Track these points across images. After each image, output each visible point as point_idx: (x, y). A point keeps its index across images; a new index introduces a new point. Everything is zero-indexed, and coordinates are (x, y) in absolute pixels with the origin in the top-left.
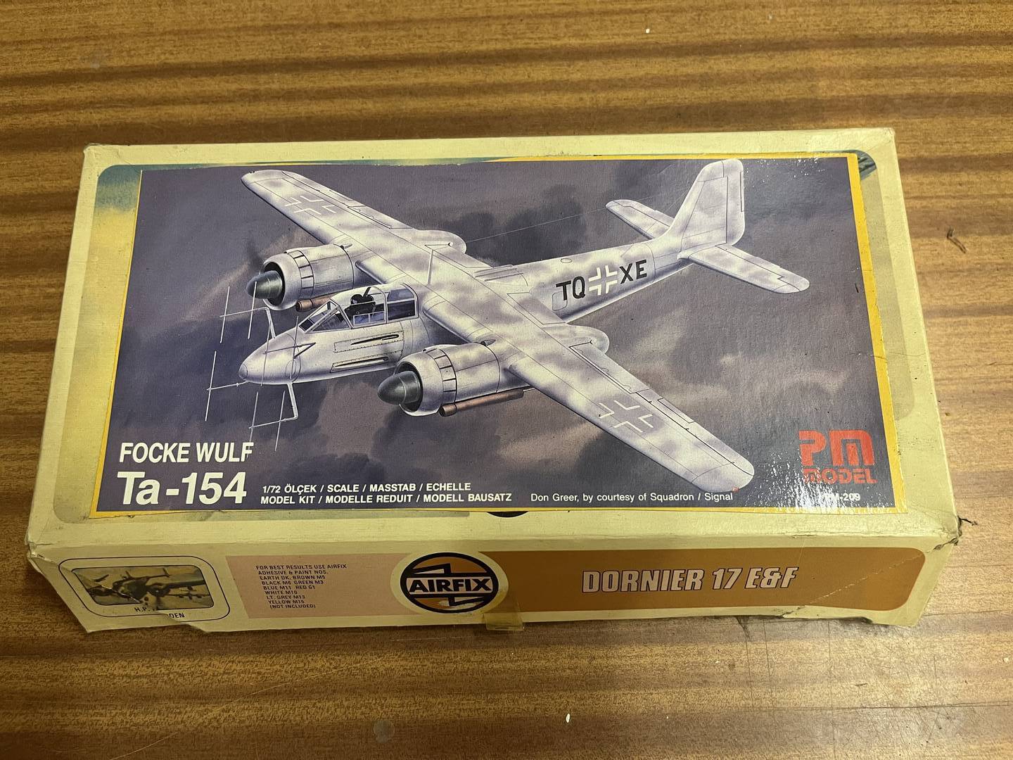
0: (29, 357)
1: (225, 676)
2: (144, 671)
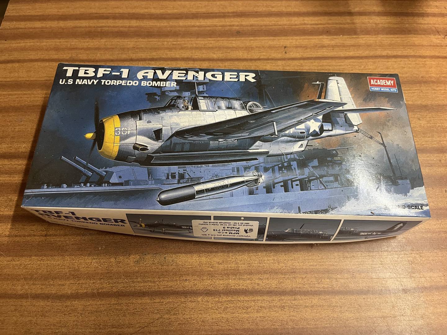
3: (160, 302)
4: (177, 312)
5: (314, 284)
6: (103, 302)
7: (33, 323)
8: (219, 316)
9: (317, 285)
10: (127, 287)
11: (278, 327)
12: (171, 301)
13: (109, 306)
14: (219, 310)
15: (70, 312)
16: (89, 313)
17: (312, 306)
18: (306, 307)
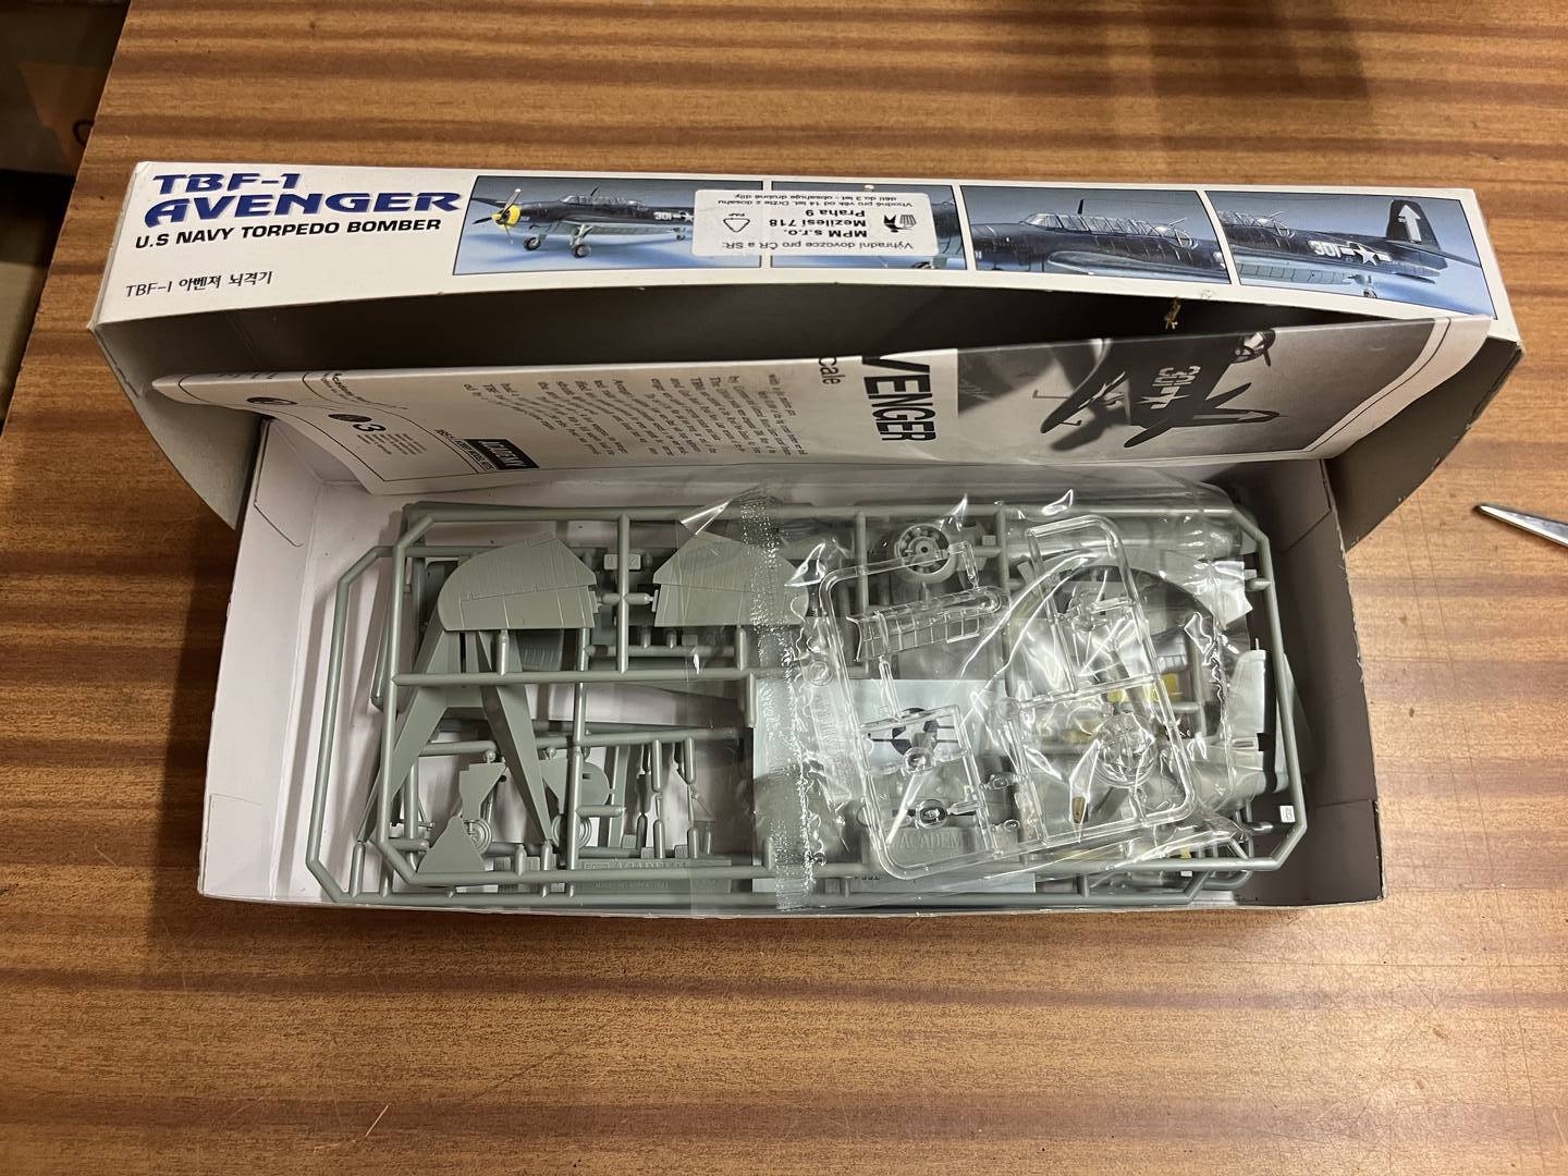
3: (558, 1010)
4: (607, 1039)
5: (1004, 972)
6: (396, 1004)
7: (196, 1060)
8: (725, 1053)
9: (1009, 976)
10: (465, 963)
11: (891, 1090)
12: (588, 1006)
13: (414, 1014)
14: (727, 1037)
15: (303, 1028)
16: (355, 1034)
17: (993, 1035)
18: (974, 1035)
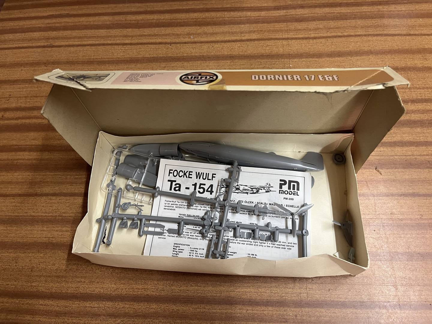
0: (68, 198)
1: (123, 309)
2: (96, 305)
